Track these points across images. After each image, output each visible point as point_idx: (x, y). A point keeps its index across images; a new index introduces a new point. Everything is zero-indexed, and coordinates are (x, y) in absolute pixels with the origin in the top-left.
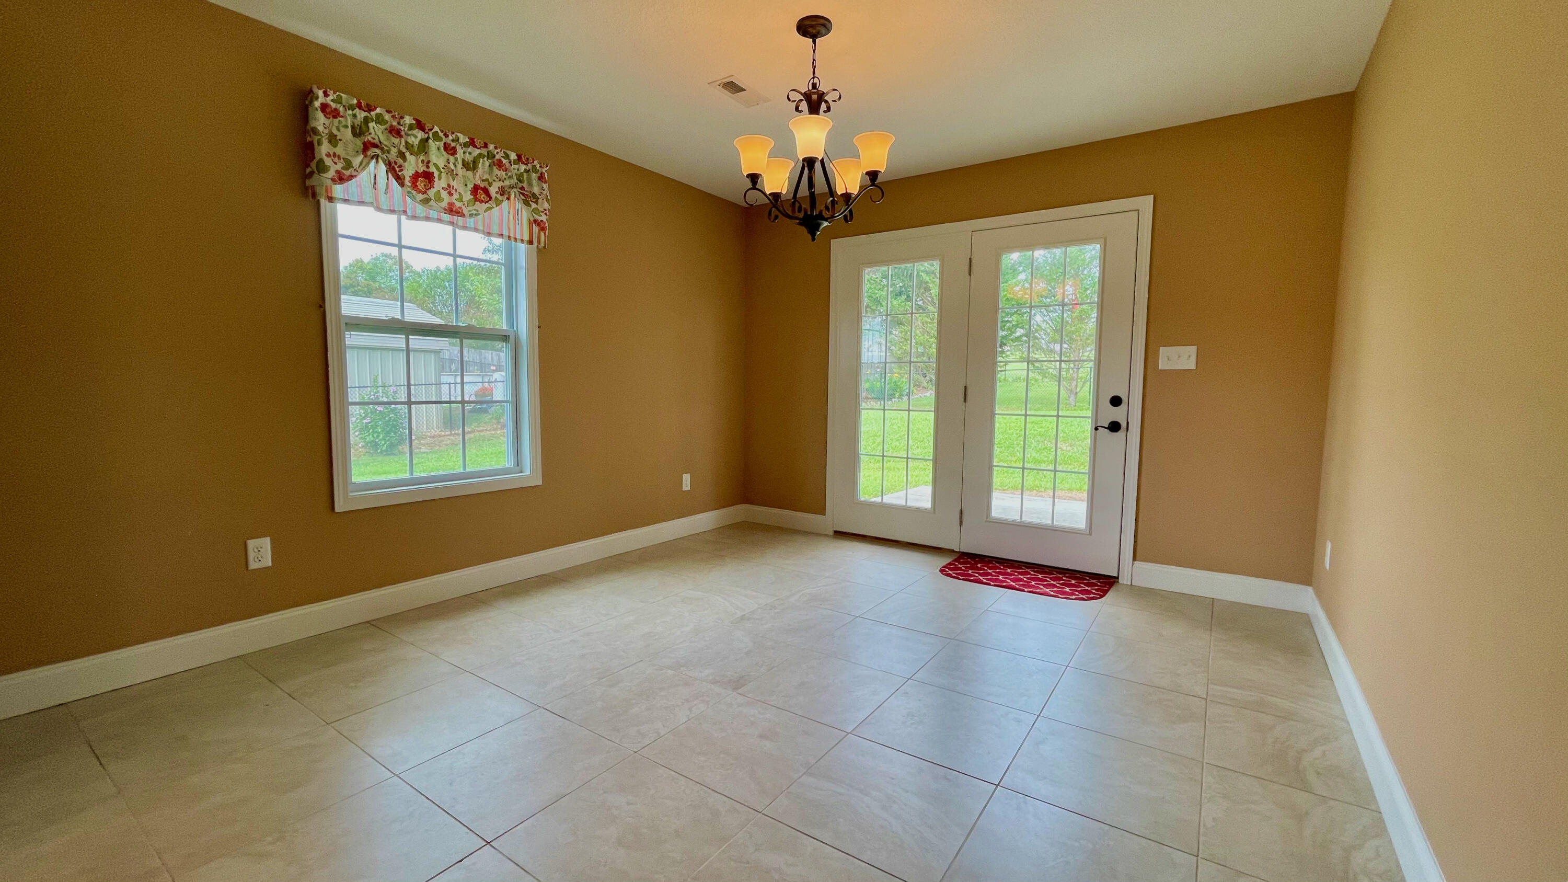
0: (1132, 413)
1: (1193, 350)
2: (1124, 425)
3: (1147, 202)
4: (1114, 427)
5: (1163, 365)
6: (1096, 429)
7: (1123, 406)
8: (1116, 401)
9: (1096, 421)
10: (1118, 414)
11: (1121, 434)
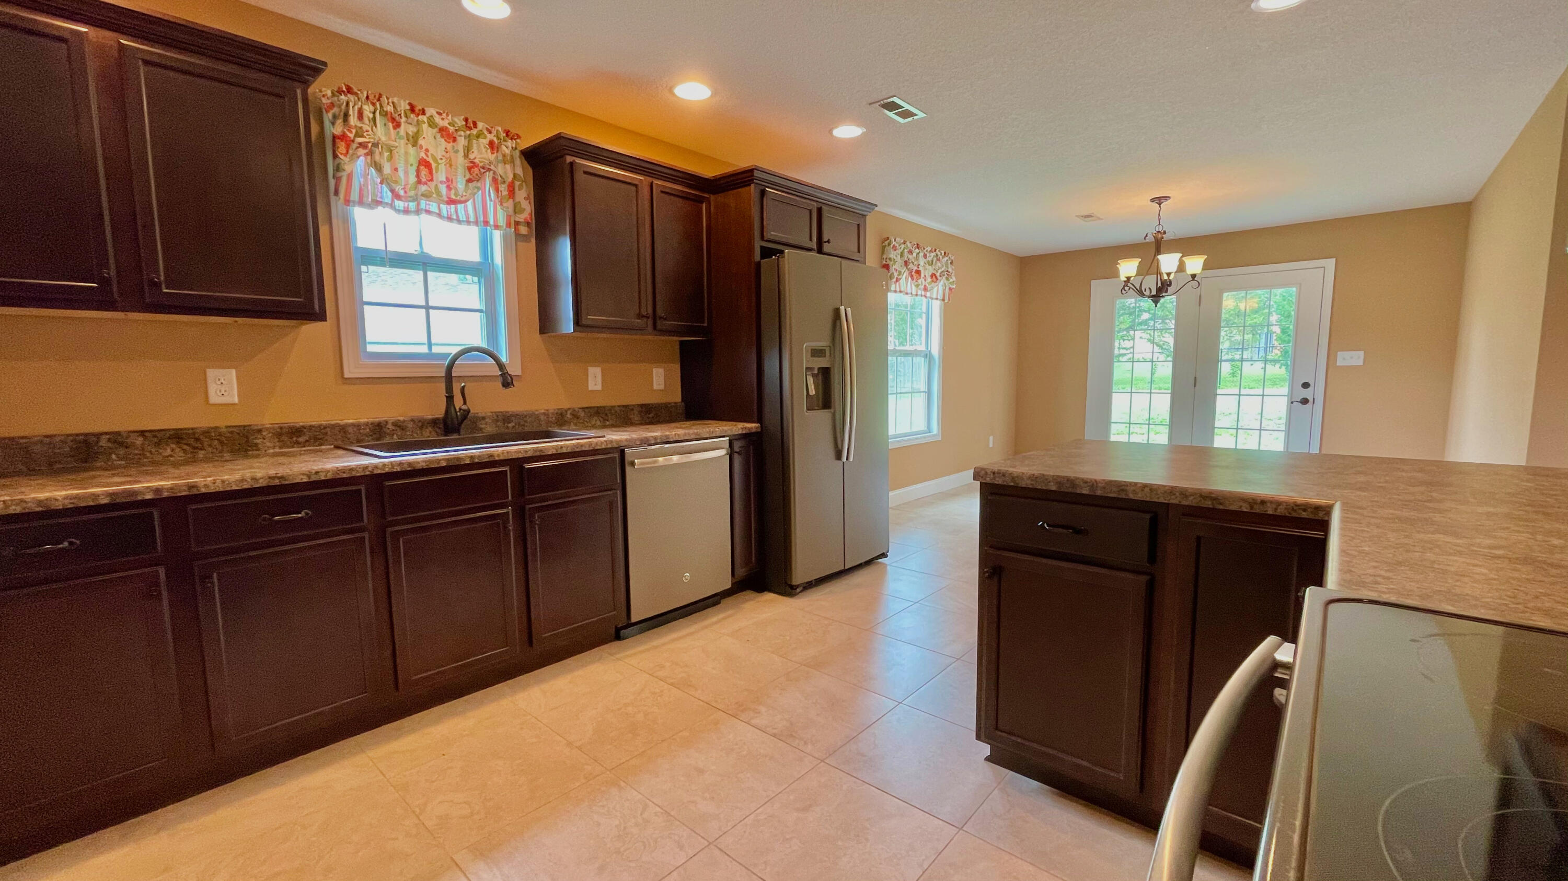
0: (1317, 392)
1: (1362, 353)
2: (1311, 400)
3: (1330, 263)
4: (1305, 401)
5: (1340, 363)
6: (1292, 403)
7: (1310, 389)
8: (1306, 385)
9: (1291, 399)
10: (1307, 393)
11: (1309, 406)
